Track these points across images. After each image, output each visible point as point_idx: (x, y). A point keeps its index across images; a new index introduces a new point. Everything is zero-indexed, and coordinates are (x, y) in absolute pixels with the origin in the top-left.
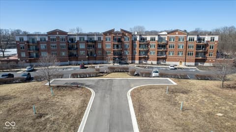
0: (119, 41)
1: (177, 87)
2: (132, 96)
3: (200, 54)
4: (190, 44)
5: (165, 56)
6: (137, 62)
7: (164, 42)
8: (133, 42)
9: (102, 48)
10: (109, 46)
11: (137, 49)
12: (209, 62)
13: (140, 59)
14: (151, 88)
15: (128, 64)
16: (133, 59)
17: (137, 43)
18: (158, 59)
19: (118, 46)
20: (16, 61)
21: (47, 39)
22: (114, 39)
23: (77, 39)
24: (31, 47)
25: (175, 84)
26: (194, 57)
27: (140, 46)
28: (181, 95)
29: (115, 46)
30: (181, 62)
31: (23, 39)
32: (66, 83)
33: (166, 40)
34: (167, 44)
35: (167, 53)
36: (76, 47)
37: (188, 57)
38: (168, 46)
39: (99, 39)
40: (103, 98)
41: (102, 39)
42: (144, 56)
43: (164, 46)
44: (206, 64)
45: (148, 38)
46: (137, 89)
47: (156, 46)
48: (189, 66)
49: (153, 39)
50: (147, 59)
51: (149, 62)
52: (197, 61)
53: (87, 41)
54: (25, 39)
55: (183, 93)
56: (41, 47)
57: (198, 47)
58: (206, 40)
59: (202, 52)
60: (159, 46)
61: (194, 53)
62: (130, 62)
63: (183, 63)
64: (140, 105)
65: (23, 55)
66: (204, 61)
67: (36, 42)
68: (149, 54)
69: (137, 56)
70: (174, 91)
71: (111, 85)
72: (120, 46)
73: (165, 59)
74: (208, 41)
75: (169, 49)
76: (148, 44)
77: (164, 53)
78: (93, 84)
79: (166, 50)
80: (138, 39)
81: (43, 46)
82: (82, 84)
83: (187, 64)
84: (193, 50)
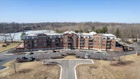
0: (71, 38)
1: (94, 65)
2: (76, 69)
3: (108, 45)
4: (103, 40)
5: (92, 46)
6: (79, 48)
7: (91, 39)
8: (77, 39)
9: (63, 41)
10: (66, 40)
11: (79, 42)
12: (112, 49)
13: (80, 46)
14: (83, 65)
15: (75, 49)
16: (77, 46)
17: (79, 39)
18: (89, 47)
19: (70, 41)
20: (23, 48)
21: (37, 38)
22: (69, 37)
23: (51, 37)
24: (30, 42)
25: (93, 63)
26: (105, 47)
27: (80, 41)
28: (94, 69)
29: (69, 40)
30: (99, 49)
31: (26, 38)
32: (50, 62)
33: (93, 38)
34: (93, 40)
35: (93, 44)
36: (50, 41)
37: (103, 46)
38: (93, 41)
39: (61, 37)
40: (65, 70)
41: (63, 37)
42: (82, 45)
43: (92, 41)
44: (111, 50)
45: (85, 37)
46: (78, 66)
47: (88, 41)
48: (103, 51)
49: (86, 38)
50: (84, 47)
51: (85, 48)
52: (107, 48)
53: (56, 38)
54: (27, 38)
55: (95, 68)
56: (35, 42)
57: (107, 42)
58: (111, 39)
59: (109, 44)
60: (89, 41)
61: (106, 45)
62: (76, 48)
63: (101, 49)
64: (78, 74)
65: (26, 45)
66: (110, 48)
67: (32, 39)
68: (85, 44)
69: (79, 45)
70: (92, 67)
71: (68, 63)
72: (71, 40)
73: (92, 47)
74: (111, 40)
75: (94, 42)
76: (84, 40)
77: (92, 44)
78: (60, 62)
79: (92, 43)
80: (80, 37)
81: (35, 41)
82: (56, 63)
83: (102, 49)
84: (105, 43)
